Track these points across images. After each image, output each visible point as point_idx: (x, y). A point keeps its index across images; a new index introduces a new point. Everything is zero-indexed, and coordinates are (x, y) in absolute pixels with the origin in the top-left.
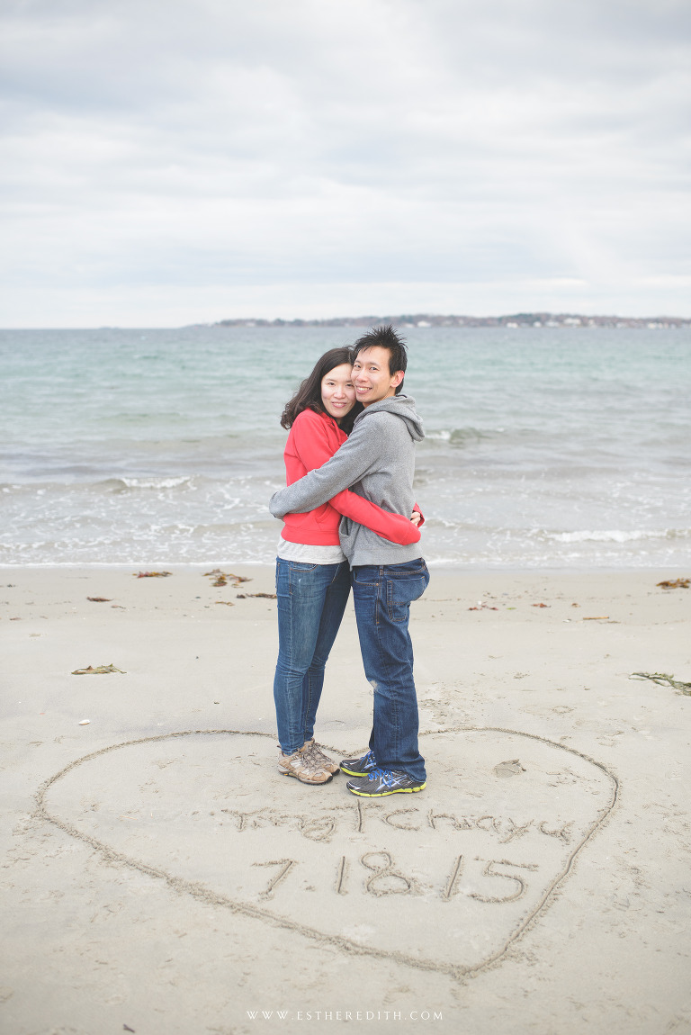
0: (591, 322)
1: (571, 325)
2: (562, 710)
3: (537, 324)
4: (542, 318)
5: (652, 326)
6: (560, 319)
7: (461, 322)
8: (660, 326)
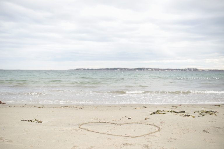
0: (154, 70)
1: (149, 70)
4: (143, 69)
5: (166, 70)
6: (147, 69)
7: (127, 69)
8: (168, 70)
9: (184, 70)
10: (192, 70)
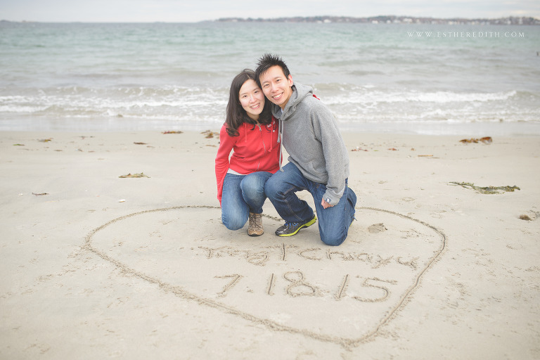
0: (418, 21)
1: (406, 22)
2: (408, 199)
3: (389, 22)
4: (391, 18)
5: (451, 23)
6: (401, 19)
7: (347, 20)
8: (456, 23)
9: (497, 22)
10: (521, 21)
